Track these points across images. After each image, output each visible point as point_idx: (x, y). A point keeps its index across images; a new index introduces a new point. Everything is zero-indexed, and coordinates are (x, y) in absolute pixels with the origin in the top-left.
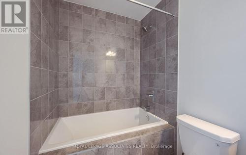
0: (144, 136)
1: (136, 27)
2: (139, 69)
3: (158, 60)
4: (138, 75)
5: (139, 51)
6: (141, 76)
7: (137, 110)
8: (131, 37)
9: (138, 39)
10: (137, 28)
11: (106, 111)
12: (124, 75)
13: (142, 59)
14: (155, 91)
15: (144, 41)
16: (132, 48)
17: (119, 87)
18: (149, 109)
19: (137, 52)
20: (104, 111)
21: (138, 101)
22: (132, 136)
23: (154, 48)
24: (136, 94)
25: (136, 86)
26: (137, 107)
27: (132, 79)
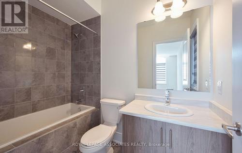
0: (79, 119)
1: (66, 30)
2: (70, 68)
3: (87, 62)
4: (69, 73)
5: (70, 52)
6: (72, 75)
7: (69, 106)
8: (62, 38)
9: (68, 41)
10: (68, 31)
11: (33, 112)
12: (54, 74)
13: (72, 60)
14: (85, 86)
15: (75, 44)
16: (63, 48)
17: (49, 86)
18: (81, 102)
19: (68, 53)
20: (30, 113)
21: (70, 97)
22: (69, 122)
23: (84, 52)
24: (68, 91)
25: (67, 83)
26: (68, 103)
27: (64, 77)
